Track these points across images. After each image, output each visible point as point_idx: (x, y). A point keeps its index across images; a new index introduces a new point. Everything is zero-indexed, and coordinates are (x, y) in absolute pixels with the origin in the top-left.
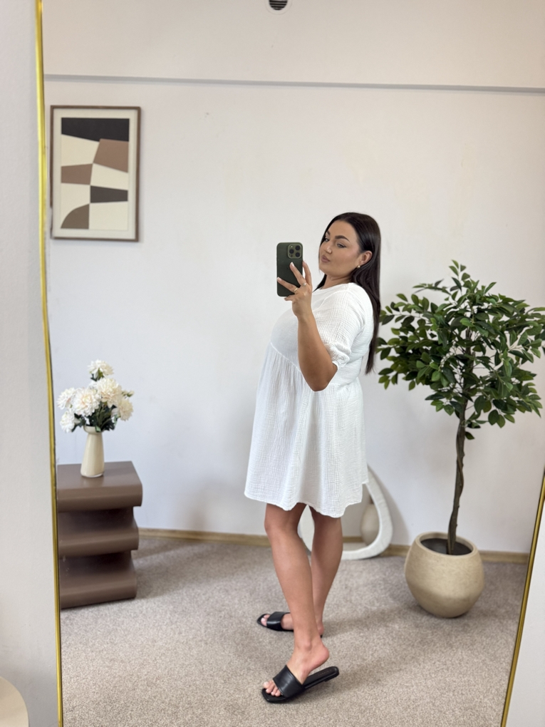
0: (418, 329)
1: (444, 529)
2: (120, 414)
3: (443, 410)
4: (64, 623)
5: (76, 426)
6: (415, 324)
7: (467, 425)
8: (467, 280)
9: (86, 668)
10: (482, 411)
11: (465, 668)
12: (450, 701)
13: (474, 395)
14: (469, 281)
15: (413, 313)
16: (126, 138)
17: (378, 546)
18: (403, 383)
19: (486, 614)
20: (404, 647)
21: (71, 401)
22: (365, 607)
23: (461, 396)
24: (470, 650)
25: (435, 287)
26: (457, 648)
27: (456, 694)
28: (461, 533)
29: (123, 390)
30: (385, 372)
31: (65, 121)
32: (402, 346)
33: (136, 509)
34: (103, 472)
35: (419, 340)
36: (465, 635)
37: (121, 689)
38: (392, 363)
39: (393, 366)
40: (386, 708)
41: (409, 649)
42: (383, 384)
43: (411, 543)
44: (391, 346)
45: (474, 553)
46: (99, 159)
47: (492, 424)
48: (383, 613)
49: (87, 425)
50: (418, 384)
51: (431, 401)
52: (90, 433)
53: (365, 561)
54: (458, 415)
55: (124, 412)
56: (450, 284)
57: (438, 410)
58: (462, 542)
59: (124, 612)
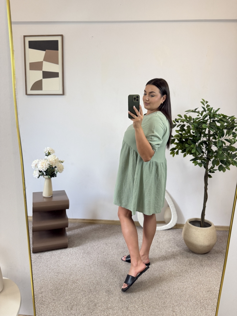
0: (187, 130)
1: (199, 217)
2: (58, 170)
3: (198, 165)
4: (38, 258)
5: (40, 176)
6: (185, 128)
7: (208, 172)
8: (208, 108)
9: (47, 276)
10: (215, 165)
12: (201, 288)
13: (212, 158)
14: (209, 108)
15: (185, 123)
16: (57, 49)
17: (171, 224)
18: (181, 154)
19: (217, 252)
20: (182, 266)
21: (37, 165)
22: (165, 250)
23: (206, 159)
24: (210, 267)
25: (194, 111)
26: (205, 267)
27: (204, 285)
28: (206, 218)
29: (59, 160)
30: (173, 150)
31: (30, 42)
32: (180, 137)
33: (67, 210)
34: (52, 195)
35: (187, 135)
36: (208, 261)
37: (62, 284)
38: (176, 145)
39: (176, 147)
40: (174, 291)
41: (184, 267)
42: (172, 155)
43: (185, 223)
44: (175, 138)
45: (212, 226)
46: (46, 59)
47: (220, 171)
48: (172, 252)
49: (45, 175)
50: (187, 154)
51: (193, 161)
52: (46, 179)
53: (166, 231)
54: (205, 167)
55: (60, 169)
56: (201, 110)
57: (195, 165)
58: (207, 222)
59: (63, 253)
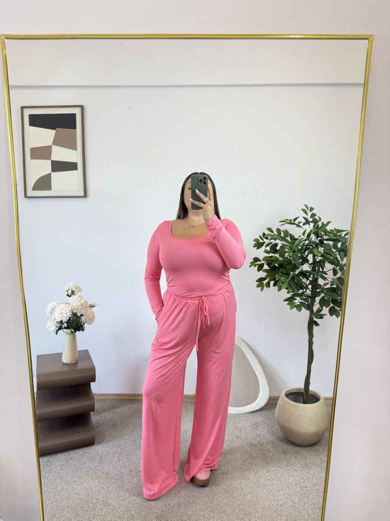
1: (301, 385)
3: (295, 308)
4: (46, 464)
6: (278, 248)
7: (314, 316)
8: (314, 218)
10: (324, 307)
11: (316, 481)
12: (305, 504)
13: (319, 296)
14: (316, 218)
15: (278, 241)
20: (276, 468)
22: (250, 442)
24: (319, 468)
25: (293, 223)
26: (311, 467)
27: (309, 499)
28: (312, 388)
30: (261, 280)
31: (31, 116)
32: (270, 261)
33: (92, 384)
36: (317, 457)
37: (86, 509)
38: (266, 274)
39: (266, 276)
41: (279, 469)
42: (260, 288)
44: (264, 262)
45: (321, 401)
46: (56, 142)
47: (331, 315)
48: (262, 444)
51: (288, 302)
54: (307, 309)
56: (302, 221)
57: (291, 309)
58: (313, 394)
59: (87, 454)
